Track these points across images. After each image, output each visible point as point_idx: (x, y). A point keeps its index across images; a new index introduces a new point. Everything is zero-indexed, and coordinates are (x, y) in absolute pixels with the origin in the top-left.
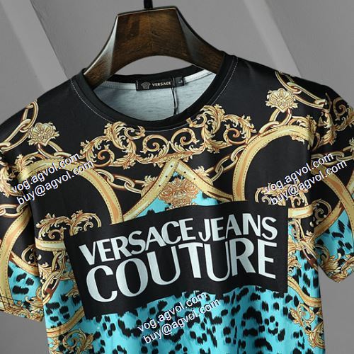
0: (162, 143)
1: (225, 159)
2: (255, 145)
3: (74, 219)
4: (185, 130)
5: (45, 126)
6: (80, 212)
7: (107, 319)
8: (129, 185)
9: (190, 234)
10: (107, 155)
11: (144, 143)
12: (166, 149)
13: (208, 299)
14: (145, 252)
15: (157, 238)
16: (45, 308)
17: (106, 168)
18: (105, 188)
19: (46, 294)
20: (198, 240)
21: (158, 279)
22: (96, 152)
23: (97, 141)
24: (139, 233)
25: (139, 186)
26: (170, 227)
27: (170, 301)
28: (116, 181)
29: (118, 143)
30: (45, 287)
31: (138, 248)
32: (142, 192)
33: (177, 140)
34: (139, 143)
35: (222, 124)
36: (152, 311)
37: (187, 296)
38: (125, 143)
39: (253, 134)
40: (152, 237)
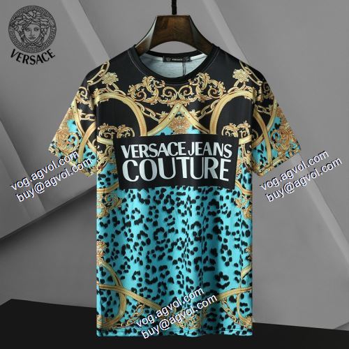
0: (173, 92)
1: (207, 107)
2: (225, 99)
3: (120, 129)
4: (187, 86)
5: (112, 74)
6: (124, 126)
7: (132, 192)
8: (153, 115)
9: (183, 151)
10: (143, 95)
11: (164, 91)
12: (175, 96)
13: (189, 189)
14: (157, 158)
15: (165, 151)
16: (98, 177)
17: (141, 102)
18: (139, 114)
19: (99, 168)
20: (188, 155)
21: (162, 175)
22: (137, 92)
23: (138, 86)
24: (155, 145)
25: (158, 117)
26: (173, 145)
27: (169, 190)
28: (146, 111)
29: (149, 89)
30: (99, 165)
31: (153, 154)
32: (159, 121)
33: (182, 92)
34: (161, 90)
35: (208, 85)
36: (157, 192)
37: (178, 188)
38: (153, 89)
39: (224, 93)
40: (162, 149)
